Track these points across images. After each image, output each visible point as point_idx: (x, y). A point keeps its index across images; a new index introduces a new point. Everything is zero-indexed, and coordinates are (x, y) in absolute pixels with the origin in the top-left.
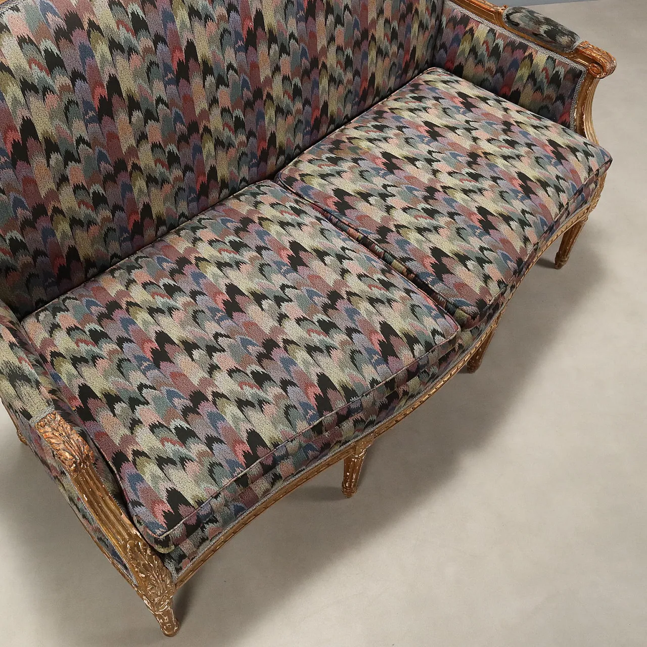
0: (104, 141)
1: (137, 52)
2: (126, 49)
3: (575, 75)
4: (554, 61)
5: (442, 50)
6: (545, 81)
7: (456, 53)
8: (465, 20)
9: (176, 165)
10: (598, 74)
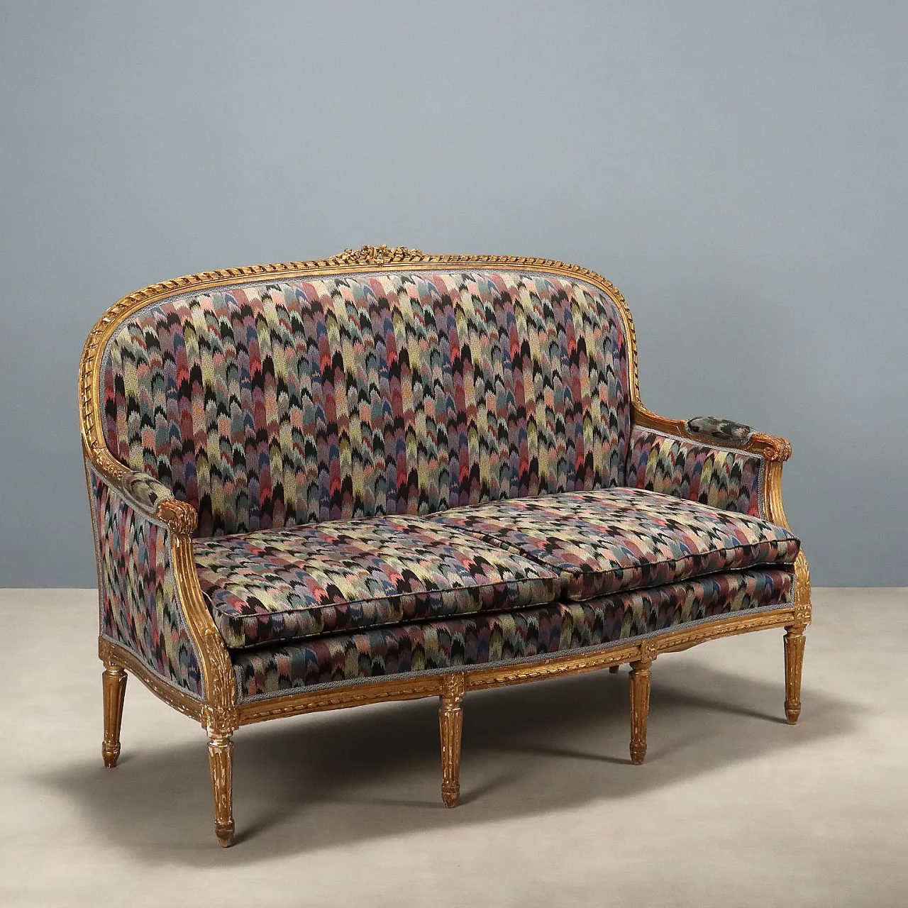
0: (253, 407)
1: (292, 346)
2: (284, 341)
3: (754, 465)
4: (733, 455)
5: (632, 473)
6: (727, 475)
7: (645, 471)
8: (652, 438)
9: (311, 457)
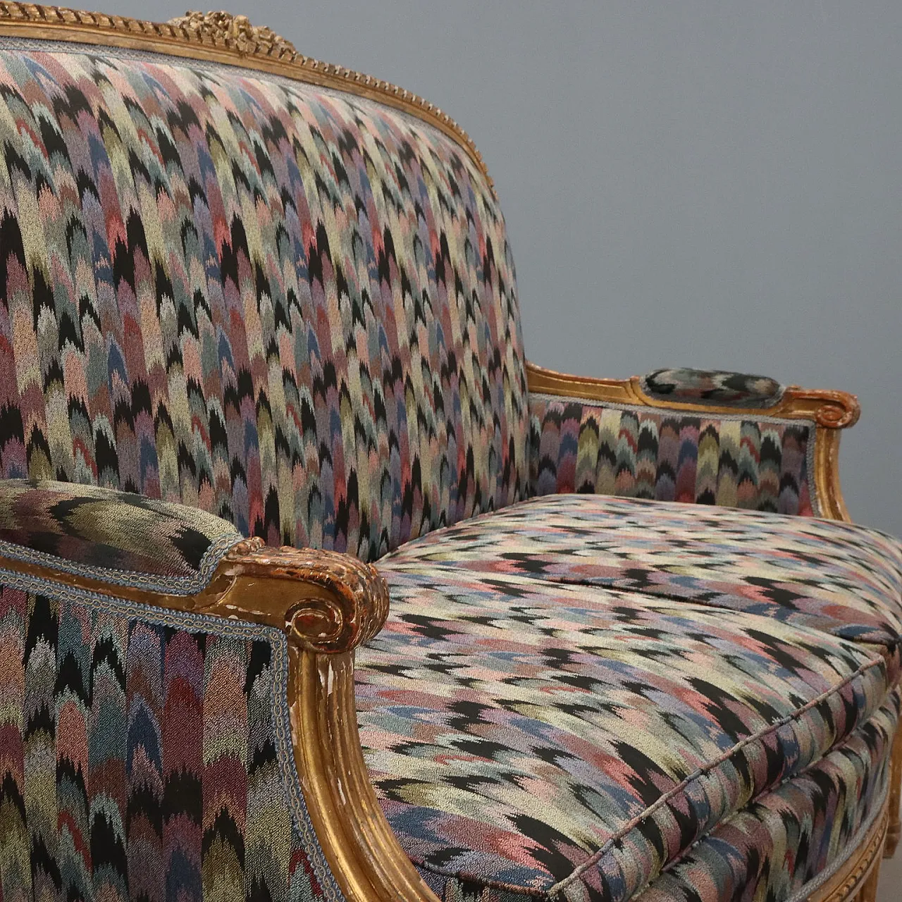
2: (153, 179)
3: (800, 437)
4: (754, 425)
5: (545, 471)
6: (752, 459)
7: (573, 466)
8: (574, 411)
10: (838, 420)
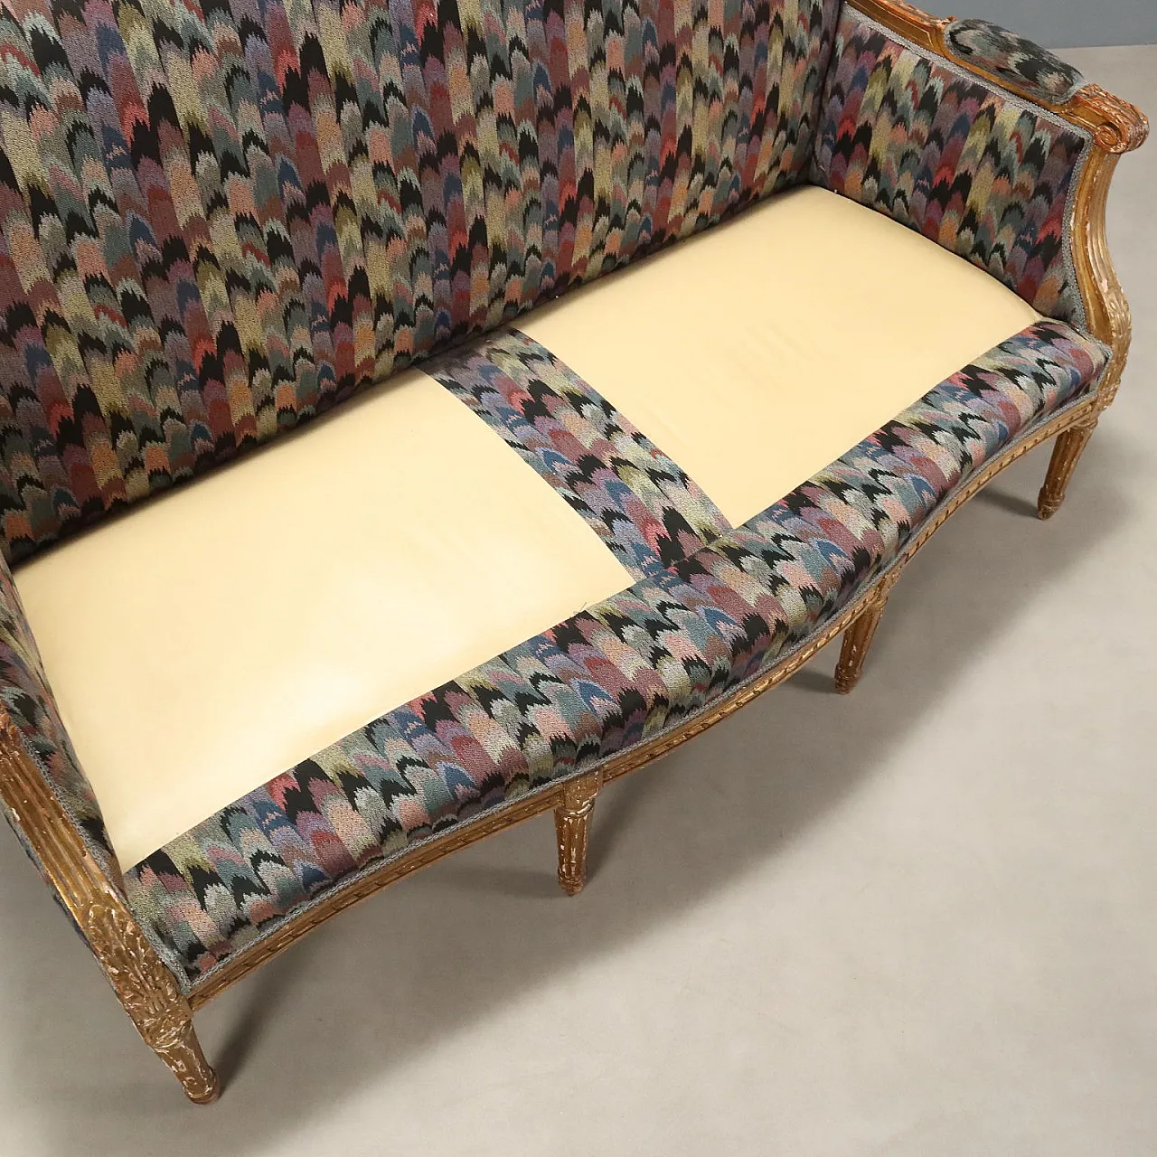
0: (143, 202)
1: (207, 49)
2: (186, 41)
3: (1071, 147)
4: (1033, 119)
5: (836, 98)
6: (1016, 156)
7: (859, 103)
8: (878, 42)
9: (283, 259)
10: (1112, 146)
